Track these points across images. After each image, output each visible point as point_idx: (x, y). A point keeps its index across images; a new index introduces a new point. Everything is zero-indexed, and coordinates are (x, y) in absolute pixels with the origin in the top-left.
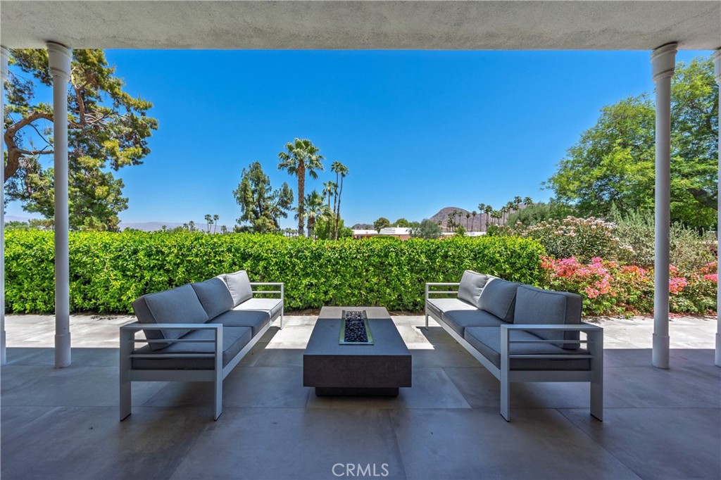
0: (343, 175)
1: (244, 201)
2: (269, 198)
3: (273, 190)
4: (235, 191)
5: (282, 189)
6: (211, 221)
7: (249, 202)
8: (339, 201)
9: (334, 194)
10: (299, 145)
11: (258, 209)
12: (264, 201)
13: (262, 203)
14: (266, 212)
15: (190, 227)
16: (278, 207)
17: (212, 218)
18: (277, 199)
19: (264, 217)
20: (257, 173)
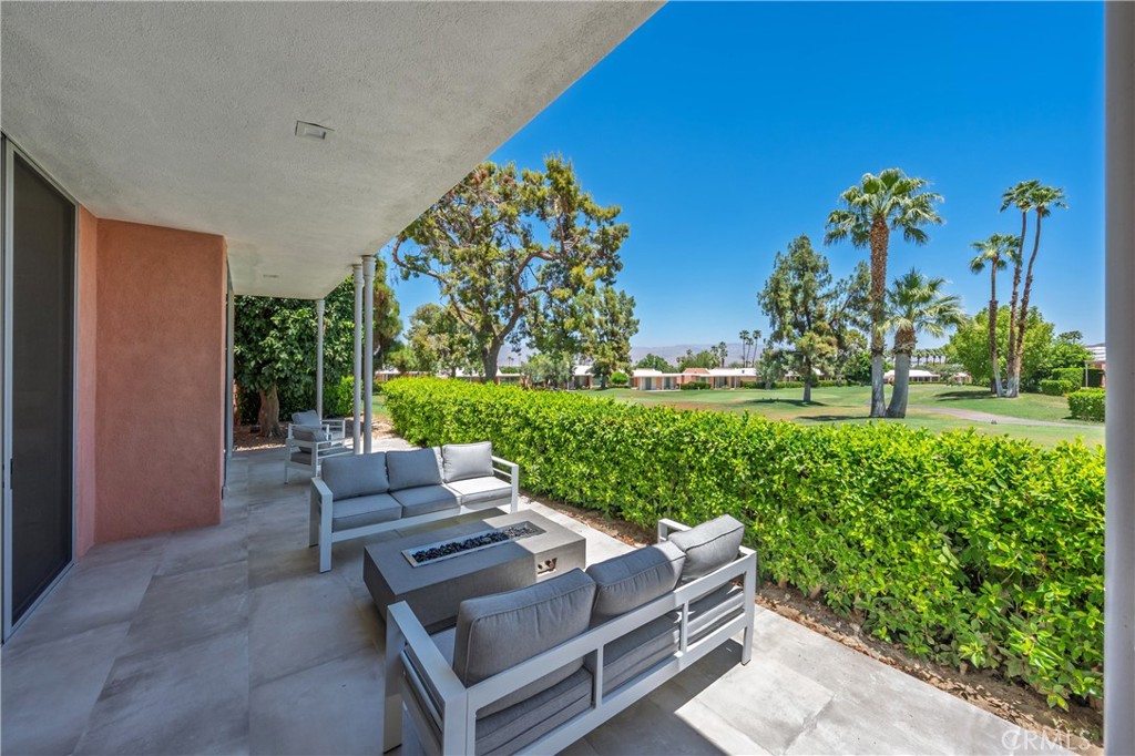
0: (1042, 212)
1: (775, 308)
2: (827, 296)
3: (835, 280)
4: (761, 292)
5: (855, 275)
6: (750, 340)
7: (784, 308)
8: (1029, 279)
9: (1011, 266)
10: (870, 187)
11: (805, 318)
12: (816, 304)
13: (812, 308)
14: (819, 323)
15: (720, 350)
16: (847, 310)
17: (750, 336)
18: (844, 297)
19: (812, 334)
20: (801, 257)
